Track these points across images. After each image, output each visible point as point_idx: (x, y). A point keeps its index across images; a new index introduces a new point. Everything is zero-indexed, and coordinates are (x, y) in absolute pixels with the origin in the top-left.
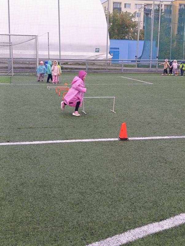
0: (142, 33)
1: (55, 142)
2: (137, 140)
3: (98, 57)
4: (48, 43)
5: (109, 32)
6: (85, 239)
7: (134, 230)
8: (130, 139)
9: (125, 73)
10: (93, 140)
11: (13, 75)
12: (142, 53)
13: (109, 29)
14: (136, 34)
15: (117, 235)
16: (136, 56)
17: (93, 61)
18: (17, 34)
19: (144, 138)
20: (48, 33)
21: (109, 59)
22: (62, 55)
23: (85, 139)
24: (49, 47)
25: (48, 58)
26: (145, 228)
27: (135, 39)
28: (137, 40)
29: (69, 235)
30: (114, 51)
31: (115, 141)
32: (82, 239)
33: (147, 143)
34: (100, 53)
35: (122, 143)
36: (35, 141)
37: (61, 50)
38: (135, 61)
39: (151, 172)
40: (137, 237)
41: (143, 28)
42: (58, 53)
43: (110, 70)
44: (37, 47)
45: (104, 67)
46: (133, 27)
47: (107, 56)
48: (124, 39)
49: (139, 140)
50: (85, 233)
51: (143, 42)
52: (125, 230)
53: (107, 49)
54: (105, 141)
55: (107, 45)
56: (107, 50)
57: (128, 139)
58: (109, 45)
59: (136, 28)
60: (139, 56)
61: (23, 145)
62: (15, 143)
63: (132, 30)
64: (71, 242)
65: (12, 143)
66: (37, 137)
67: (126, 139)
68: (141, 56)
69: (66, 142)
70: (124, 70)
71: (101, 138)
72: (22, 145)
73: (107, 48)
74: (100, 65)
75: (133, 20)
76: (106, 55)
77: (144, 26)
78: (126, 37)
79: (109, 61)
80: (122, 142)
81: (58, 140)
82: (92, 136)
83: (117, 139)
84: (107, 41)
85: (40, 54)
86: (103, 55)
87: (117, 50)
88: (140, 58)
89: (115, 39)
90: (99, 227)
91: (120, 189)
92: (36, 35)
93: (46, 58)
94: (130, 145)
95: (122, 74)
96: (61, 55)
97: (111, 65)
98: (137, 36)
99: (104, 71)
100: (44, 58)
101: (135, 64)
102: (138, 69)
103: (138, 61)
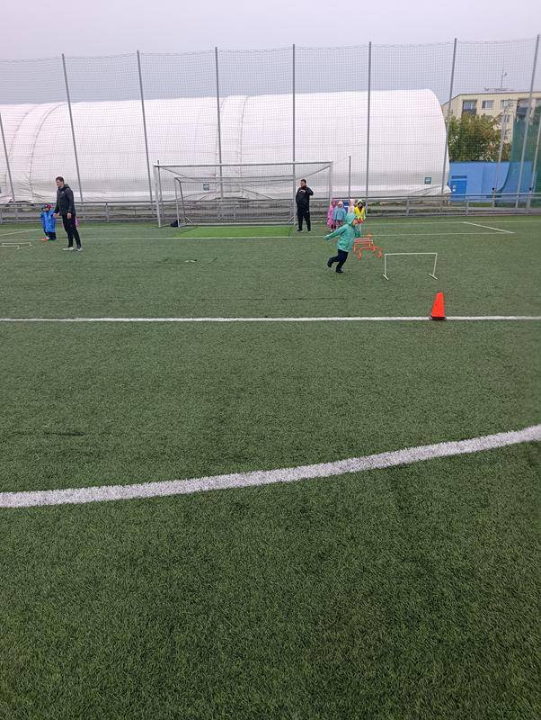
3: (428, 192)
4: (350, 172)
6: (339, 452)
8: (448, 318)
9: (473, 216)
10: (388, 319)
11: (294, 225)
12: (505, 184)
16: (494, 189)
17: (420, 199)
19: (473, 318)
20: (350, 157)
21: (447, 194)
22: (371, 190)
23: (376, 316)
24: (350, 180)
25: (348, 196)
28: (498, 161)
29: (318, 444)
30: (458, 183)
32: (335, 452)
34: (433, 186)
35: (434, 324)
37: (369, 183)
38: (491, 196)
42: (363, 188)
43: (446, 212)
44: (331, 179)
45: (437, 208)
46: (493, 141)
47: (443, 189)
51: (507, 164)
52: (401, 447)
53: (444, 178)
55: (444, 171)
56: (444, 181)
57: (445, 319)
58: (448, 172)
60: (498, 189)
62: (275, 320)
63: (492, 144)
64: (319, 453)
65: (271, 319)
67: (442, 319)
68: (502, 189)
69: (347, 321)
70: (470, 211)
71: (402, 315)
72: (283, 322)
73: (444, 176)
74: (430, 205)
75: (495, 128)
76: (441, 188)
77: (514, 138)
78: (481, 158)
79: (445, 198)
80: (434, 322)
82: (388, 313)
83: (427, 318)
84: (445, 165)
85: (335, 191)
86: (437, 189)
87: (464, 179)
88: (501, 191)
90: (364, 439)
92: (332, 161)
94: (446, 327)
95: (465, 217)
96: (369, 190)
97: (449, 203)
99: (436, 214)
101: (492, 201)
102: (496, 209)
103: (496, 196)
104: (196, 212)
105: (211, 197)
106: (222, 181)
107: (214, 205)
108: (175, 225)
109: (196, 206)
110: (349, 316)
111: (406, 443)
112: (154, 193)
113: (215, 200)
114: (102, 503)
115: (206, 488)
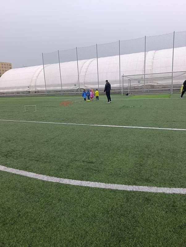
11: (172, 94)
36: (175, 128)
62: (163, 129)
72: (167, 130)
104: (135, 90)
105: (141, 85)
106: (145, 80)
107: (142, 88)
108: (127, 95)
109: (135, 88)
112: (121, 85)
113: (142, 86)
114: (99, 188)
115: (135, 190)
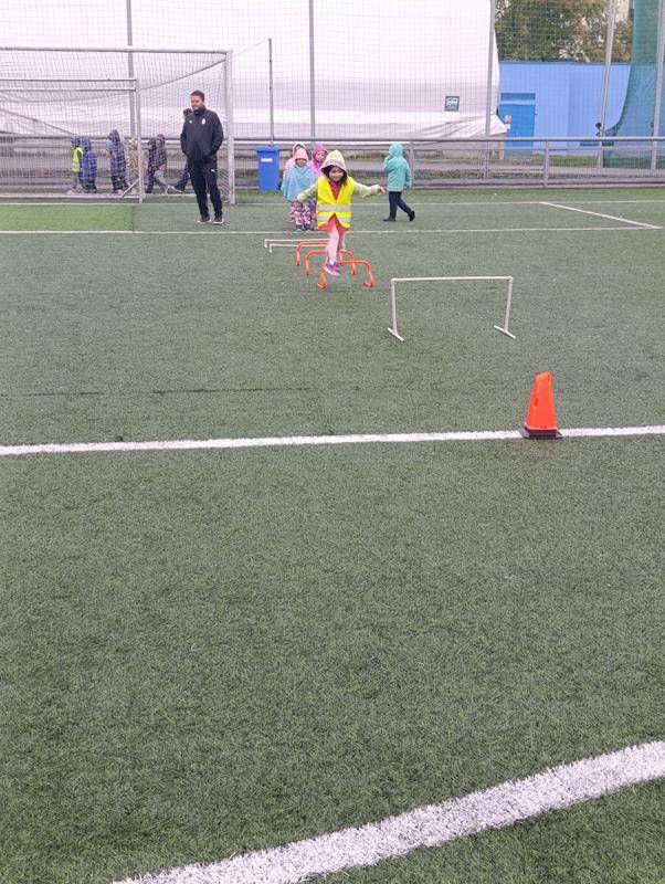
0: (625, 35)
1: (286, 441)
2: (593, 438)
3: (453, 129)
4: (271, 78)
5: (498, 35)
6: (387, 795)
7: (569, 769)
8: (564, 432)
9: (557, 187)
10: (425, 437)
11: (141, 200)
12: (623, 113)
13: (497, 24)
14: (600, 40)
15: (506, 785)
16: (599, 125)
17: (437, 146)
18: (157, 48)
19: (619, 432)
20: (270, 40)
21: (497, 135)
22: (322, 122)
23: (396, 432)
24: (272, 96)
25: (268, 136)
26: (613, 760)
27: (596, 58)
28: (602, 62)
29: (328, 778)
30: (515, 107)
31: (507, 442)
32: (376, 795)
33: (628, 448)
34: (464, 115)
35: (535, 447)
36: (214, 438)
37: (316, 105)
38: (593, 143)
39: (643, 557)
40: (580, 793)
41: (626, 15)
42: (305, 117)
43: (498, 177)
44: (229, 92)
45: (475, 168)
46: (588, 15)
47: (488, 124)
48: (552, 60)
49: (600, 438)
50: (387, 772)
51: (624, 71)
52: (536, 767)
53: (489, 98)
54: (469, 441)
55: (490, 82)
56: (489, 104)
57: (558, 436)
58: (498, 84)
59: (600, 17)
60: (608, 125)
61: (174, 451)
62: (144, 446)
63: (584, 23)
64: (337, 802)
65: (132, 446)
66: (223, 424)
67: (550, 435)
68: (619, 123)
69: (327, 444)
70: (551, 177)
71: (456, 428)
72: (167, 452)
73: (489, 93)
74: (461, 161)
76: (484, 121)
77: (631, 10)
78: (563, 53)
79: (494, 146)
80: (535, 443)
81: (297, 433)
82: (422, 424)
83: (515, 434)
84: (490, 66)
85: (240, 121)
86: (473, 123)
87: (528, 102)
88: (614, 131)
89: (523, 59)
90: (440, 753)
91: (522, 617)
92: (226, 48)
93: (260, 136)
94: (565, 455)
95: (544, 191)
96: (317, 122)
97: (502, 158)
98: (604, 48)
99: (476, 181)
100: (255, 136)
101: (595, 152)
102: (606, 171)
103: (605, 143)
110: (332, 434)
111: (545, 757)
